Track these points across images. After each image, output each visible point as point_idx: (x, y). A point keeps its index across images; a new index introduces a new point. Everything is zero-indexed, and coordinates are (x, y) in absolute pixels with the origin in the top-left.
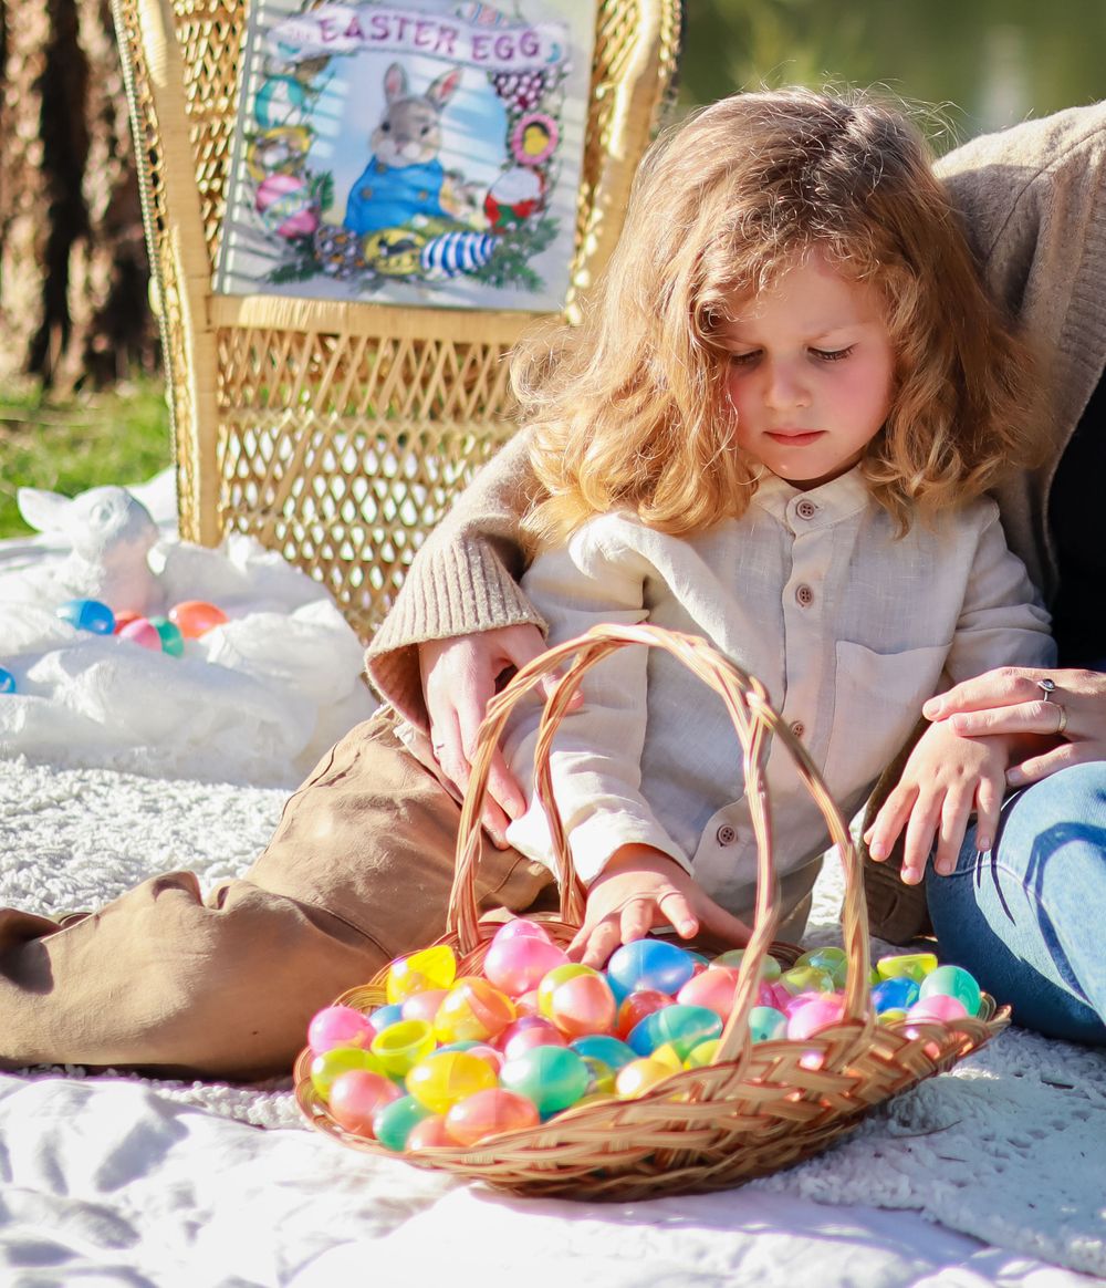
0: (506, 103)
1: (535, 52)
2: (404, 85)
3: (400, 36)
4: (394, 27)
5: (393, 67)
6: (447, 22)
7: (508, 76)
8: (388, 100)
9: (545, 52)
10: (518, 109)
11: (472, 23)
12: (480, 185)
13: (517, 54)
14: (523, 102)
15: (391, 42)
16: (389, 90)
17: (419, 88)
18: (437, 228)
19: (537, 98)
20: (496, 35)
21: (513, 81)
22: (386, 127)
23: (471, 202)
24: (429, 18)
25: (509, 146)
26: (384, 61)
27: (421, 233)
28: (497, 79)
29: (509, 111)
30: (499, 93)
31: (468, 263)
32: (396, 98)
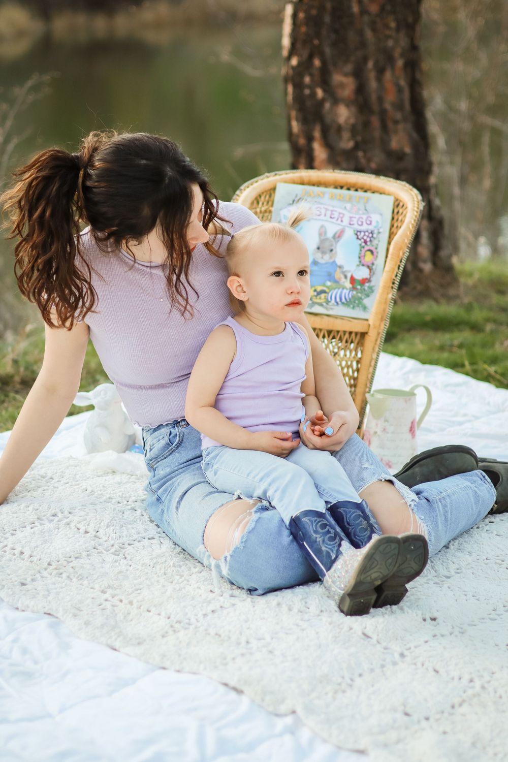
0: (360, 242)
1: (371, 224)
2: (325, 233)
3: (325, 215)
4: (323, 211)
5: (322, 226)
6: (341, 211)
7: (360, 232)
8: (320, 238)
9: (374, 224)
10: (363, 244)
11: (349, 212)
12: (349, 271)
13: (364, 223)
14: (365, 242)
15: (322, 217)
16: (320, 234)
17: (330, 235)
18: (334, 285)
19: (371, 241)
20: (357, 216)
21: (363, 234)
22: (318, 248)
23: (346, 277)
24: (335, 209)
25: (360, 258)
26: (319, 224)
27: (328, 287)
28: (357, 233)
29: (360, 245)
30: (358, 238)
31: (344, 300)
32: (323, 237)
